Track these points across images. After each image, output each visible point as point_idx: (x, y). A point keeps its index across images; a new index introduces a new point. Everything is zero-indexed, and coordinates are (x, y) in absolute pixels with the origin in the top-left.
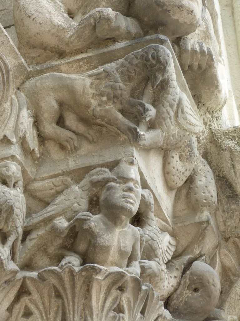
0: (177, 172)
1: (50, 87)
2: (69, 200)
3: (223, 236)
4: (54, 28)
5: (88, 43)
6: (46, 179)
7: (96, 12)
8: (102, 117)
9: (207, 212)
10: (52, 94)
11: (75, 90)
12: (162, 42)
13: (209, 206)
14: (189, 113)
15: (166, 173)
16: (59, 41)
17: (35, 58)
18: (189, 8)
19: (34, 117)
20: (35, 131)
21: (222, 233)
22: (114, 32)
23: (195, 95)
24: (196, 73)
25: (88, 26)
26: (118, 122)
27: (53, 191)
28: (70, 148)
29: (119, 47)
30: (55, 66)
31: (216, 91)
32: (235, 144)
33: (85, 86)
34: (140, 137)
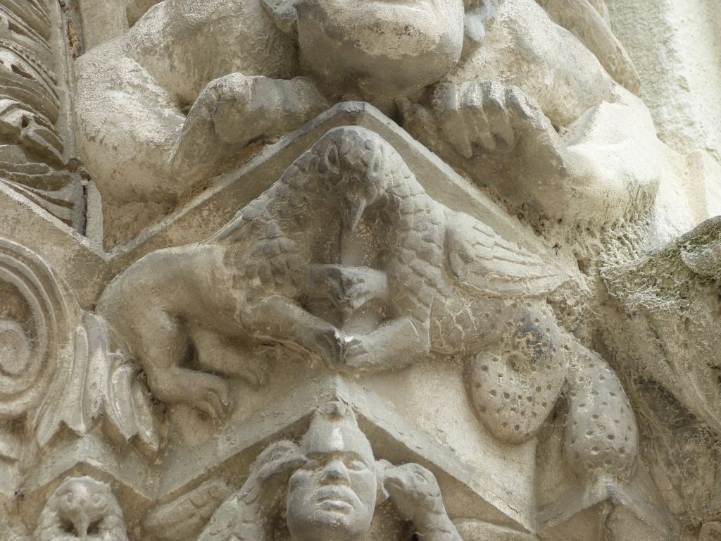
0: (508, 400)
1: (149, 286)
2: (219, 532)
3: (684, 526)
4: (140, 151)
5: (212, 163)
6: (179, 496)
7: (210, 89)
8: (259, 324)
9: (606, 478)
10: (156, 300)
11: (195, 278)
12: (353, 118)
13: (609, 462)
14: (489, 257)
15: (479, 411)
16: (157, 176)
17: (129, 225)
18: (397, 24)
19: (133, 362)
20: (139, 394)
21: (681, 518)
22: (255, 124)
23: (523, 205)
24: (502, 155)
25: (198, 127)
26: (293, 327)
27: (195, 520)
28: (216, 413)
29: (270, 156)
30: (156, 236)
31: (564, 183)
32: (654, 296)
33: (213, 263)
34: (344, 351)
